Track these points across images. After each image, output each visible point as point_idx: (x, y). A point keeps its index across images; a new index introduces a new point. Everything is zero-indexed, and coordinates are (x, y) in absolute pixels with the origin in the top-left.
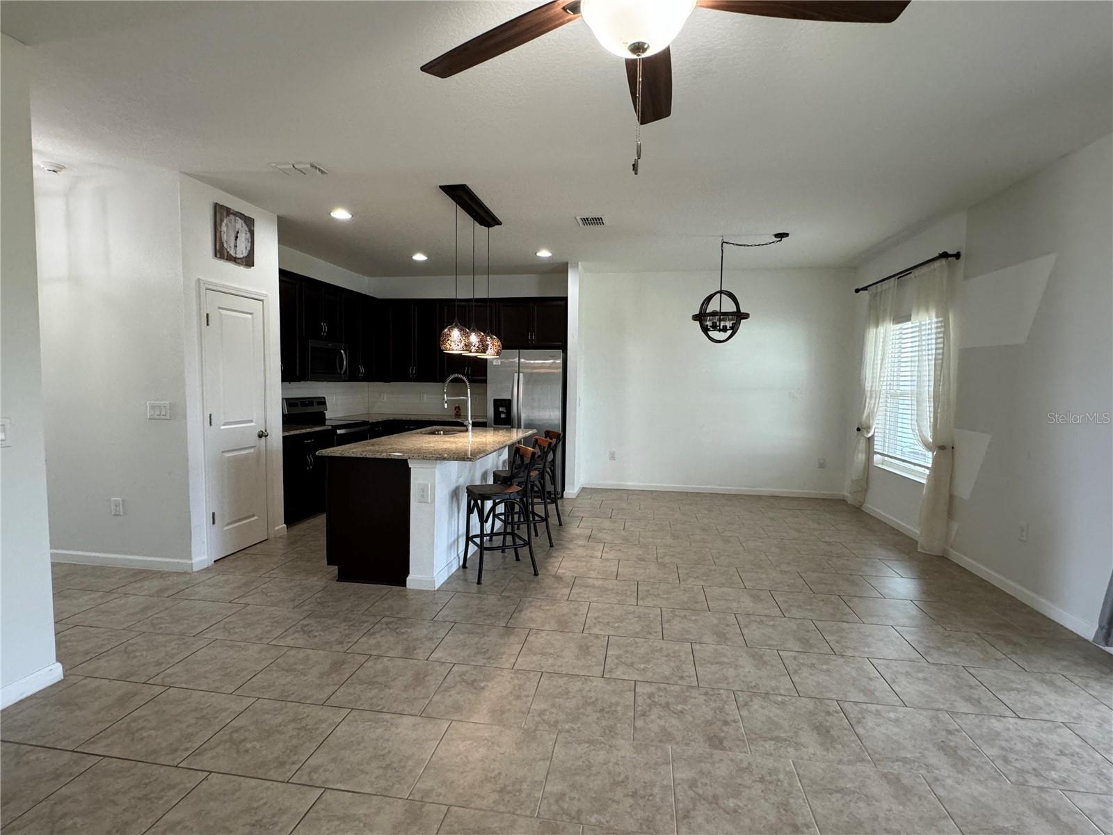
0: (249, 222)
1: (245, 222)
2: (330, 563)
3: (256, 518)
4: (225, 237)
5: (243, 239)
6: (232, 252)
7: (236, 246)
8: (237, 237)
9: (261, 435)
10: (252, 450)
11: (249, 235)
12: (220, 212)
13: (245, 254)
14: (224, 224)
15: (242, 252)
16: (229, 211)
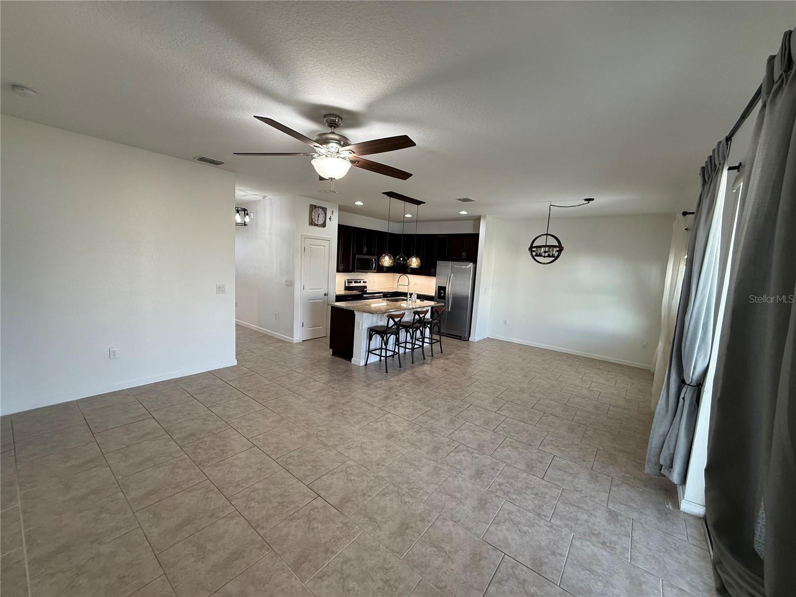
0: (324, 210)
1: (323, 210)
2: (330, 348)
3: (321, 327)
4: (313, 217)
5: (321, 217)
6: (316, 223)
7: (318, 220)
8: (318, 216)
9: (325, 295)
10: (321, 300)
11: (324, 215)
12: (313, 208)
13: (322, 222)
14: (313, 212)
15: (321, 221)
16: (315, 207)
